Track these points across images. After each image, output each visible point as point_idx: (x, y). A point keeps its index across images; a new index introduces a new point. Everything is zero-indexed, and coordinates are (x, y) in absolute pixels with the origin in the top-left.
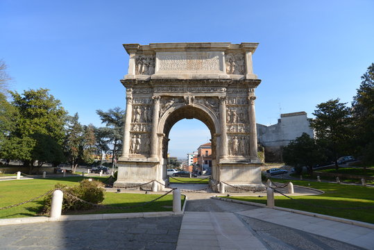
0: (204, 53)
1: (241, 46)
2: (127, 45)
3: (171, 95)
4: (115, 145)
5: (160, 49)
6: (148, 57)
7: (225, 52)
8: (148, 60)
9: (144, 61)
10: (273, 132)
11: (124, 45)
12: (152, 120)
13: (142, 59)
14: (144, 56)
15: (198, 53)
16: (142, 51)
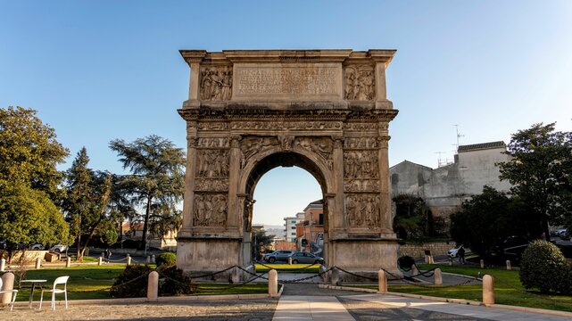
0: (309, 65)
1: (368, 53)
2: (187, 51)
3: (259, 133)
4: (148, 207)
5: (240, 60)
6: (220, 70)
7: (343, 63)
8: (221, 75)
9: (214, 77)
10: (444, 179)
11: (181, 52)
12: (228, 173)
13: (210, 74)
14: (213, 69)
15: (301, 65)
16: (211, 60)
